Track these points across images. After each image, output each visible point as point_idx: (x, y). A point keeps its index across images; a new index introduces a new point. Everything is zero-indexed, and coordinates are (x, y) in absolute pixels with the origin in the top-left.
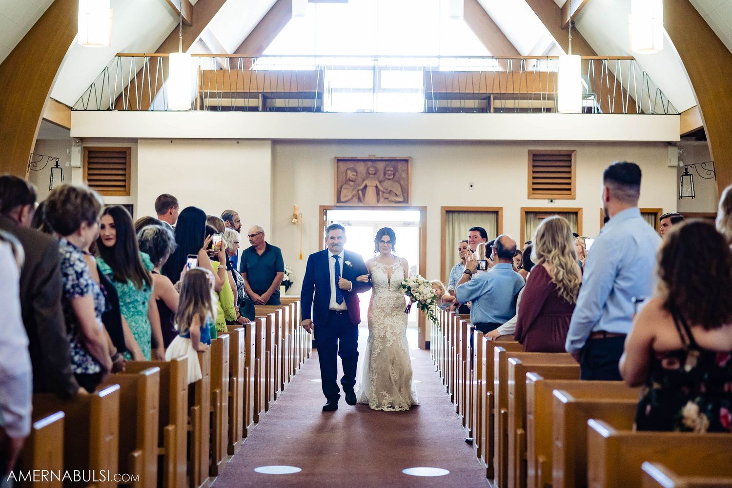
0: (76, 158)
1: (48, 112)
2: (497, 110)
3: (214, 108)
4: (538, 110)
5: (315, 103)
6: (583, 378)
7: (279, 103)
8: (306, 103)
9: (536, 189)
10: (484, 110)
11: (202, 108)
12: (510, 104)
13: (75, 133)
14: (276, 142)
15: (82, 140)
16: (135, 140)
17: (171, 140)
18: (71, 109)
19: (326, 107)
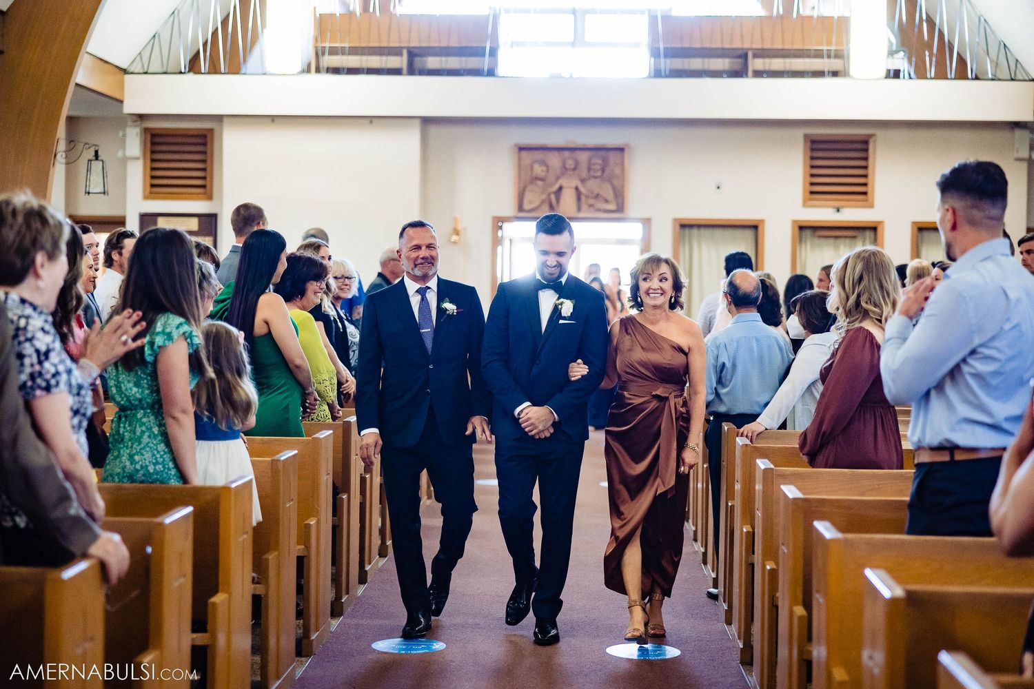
0: (134, 144)
1: (83, 75)
2: (758, 74)
3: (336, 71)
4: (819, 74)
5: (486, 63)
6: (912, 531)
7: (432, 62)
8: (472, 62)
9: (814, 192)
10: (739, 73)
11: (318, 70)
12: (777, 64)
13: (130, 107)
14: (427, 122)
15: (142, 117)
16: (219, 118)
17: (273, 118)
18: (125, 71)
19: (501, 70)
